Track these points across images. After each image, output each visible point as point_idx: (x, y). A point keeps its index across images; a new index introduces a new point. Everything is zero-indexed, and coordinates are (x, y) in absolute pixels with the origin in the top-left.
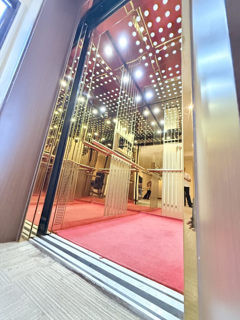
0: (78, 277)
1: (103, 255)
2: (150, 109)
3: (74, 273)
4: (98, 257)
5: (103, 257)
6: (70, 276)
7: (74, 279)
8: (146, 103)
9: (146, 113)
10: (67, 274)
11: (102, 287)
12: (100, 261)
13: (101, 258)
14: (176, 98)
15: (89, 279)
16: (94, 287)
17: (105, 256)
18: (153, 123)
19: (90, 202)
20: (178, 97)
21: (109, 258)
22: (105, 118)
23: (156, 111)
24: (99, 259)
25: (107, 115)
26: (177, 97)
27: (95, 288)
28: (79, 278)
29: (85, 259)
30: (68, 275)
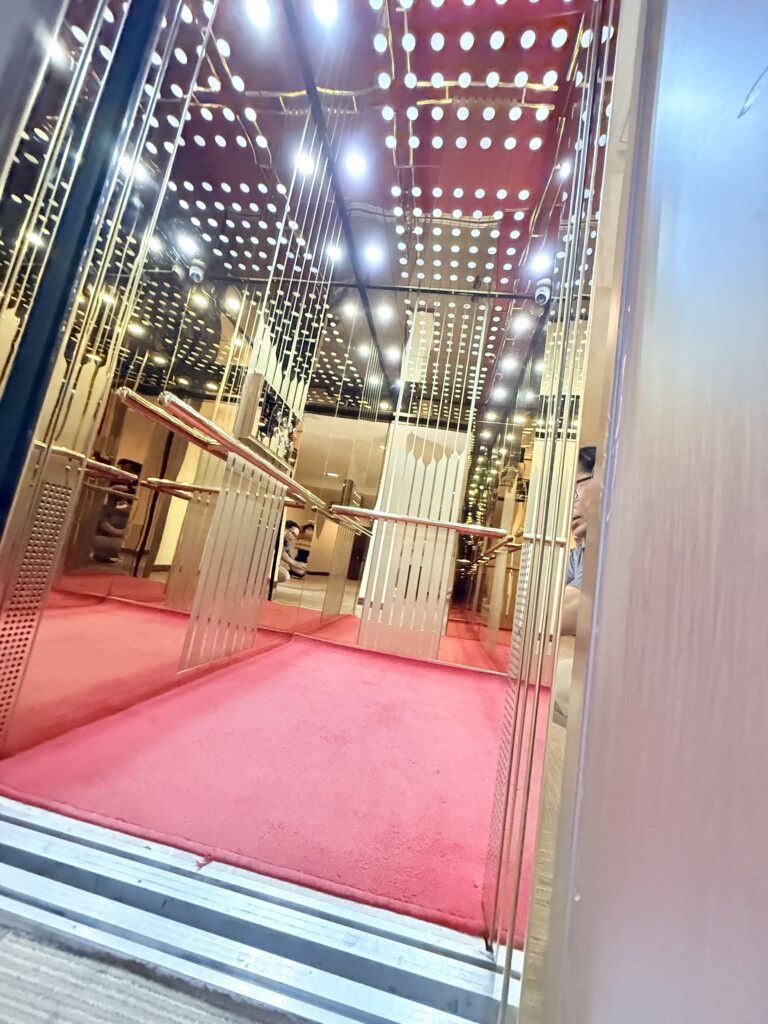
0: (126, 979)
1: (208, 849)
2: (366, 304)
3: (103, 967)
4: (189, 862)
5: (210, 858)
6: (93, 986)
7: (113, 993)
8: (357, 278)
9: (351, 310)
10: (73, 980)
11: (232, 995)
12: (202, 878)
13: (200, 866)
14: (450, 293)
15: (177, 976)
16: (198, 1003)
18: (365, 351)
19: (101, 600)
20: (456, 293)
21: (234, 857)
22: (189, 279)
23: (384, 313)
24: (194, 869)
25: (200, 273)
26: (453, 291)
27: (205, 1005)
28: (134, 983)
29: (143, 885)
30: (80, 983)
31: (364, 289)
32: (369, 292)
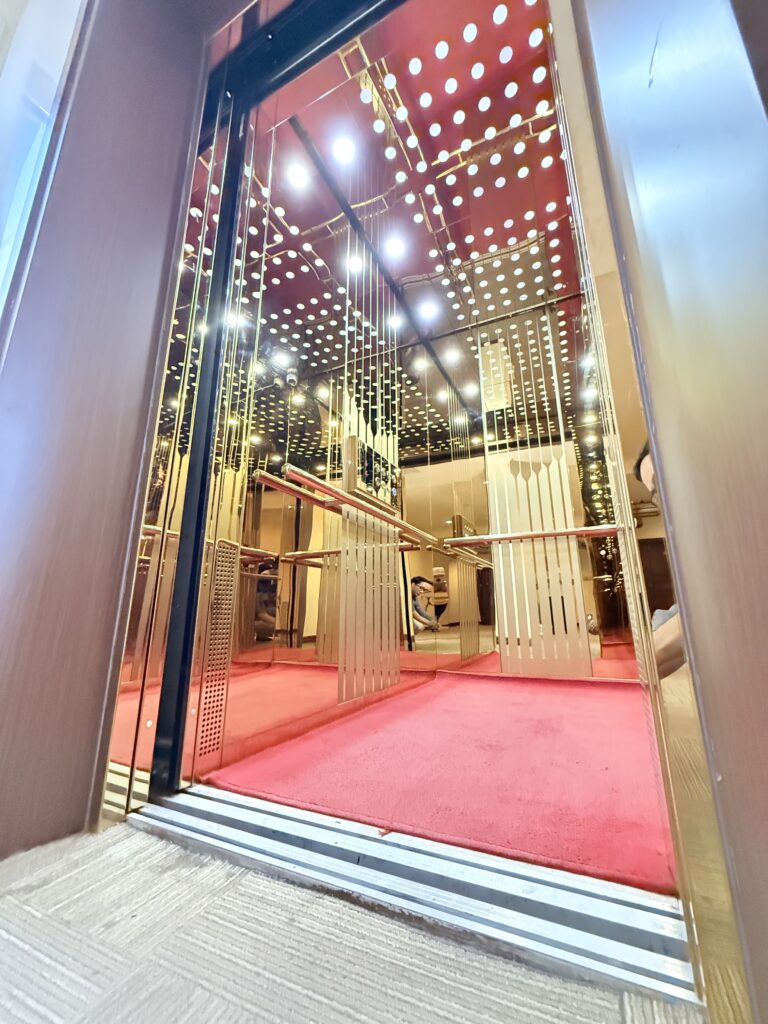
0: (339, 904)
2: (433, 354)
3: (321, 895)
5: (389, 831)
6: (314, 906)
7: (330, 911)
8: (419, 335)
9: (421, 365)
10: (301, 902)
11: (425, 918)
12: (385, 843)
13: (383, 834)
14: (508, 317)
15: (377, 902)
16: (398, 923)
17: (395, 825)
18: (444, 395)
21: (410, 829)
22: (287, 386)
23: (452, 356)
24: (379, 837)
25: (294, 378)
26: (510, 314)
27: (404, 925)
28: (345, 906)
29: (338, 845)
30: (306, 903)
31: (429, 342)
32: (432, 343)
